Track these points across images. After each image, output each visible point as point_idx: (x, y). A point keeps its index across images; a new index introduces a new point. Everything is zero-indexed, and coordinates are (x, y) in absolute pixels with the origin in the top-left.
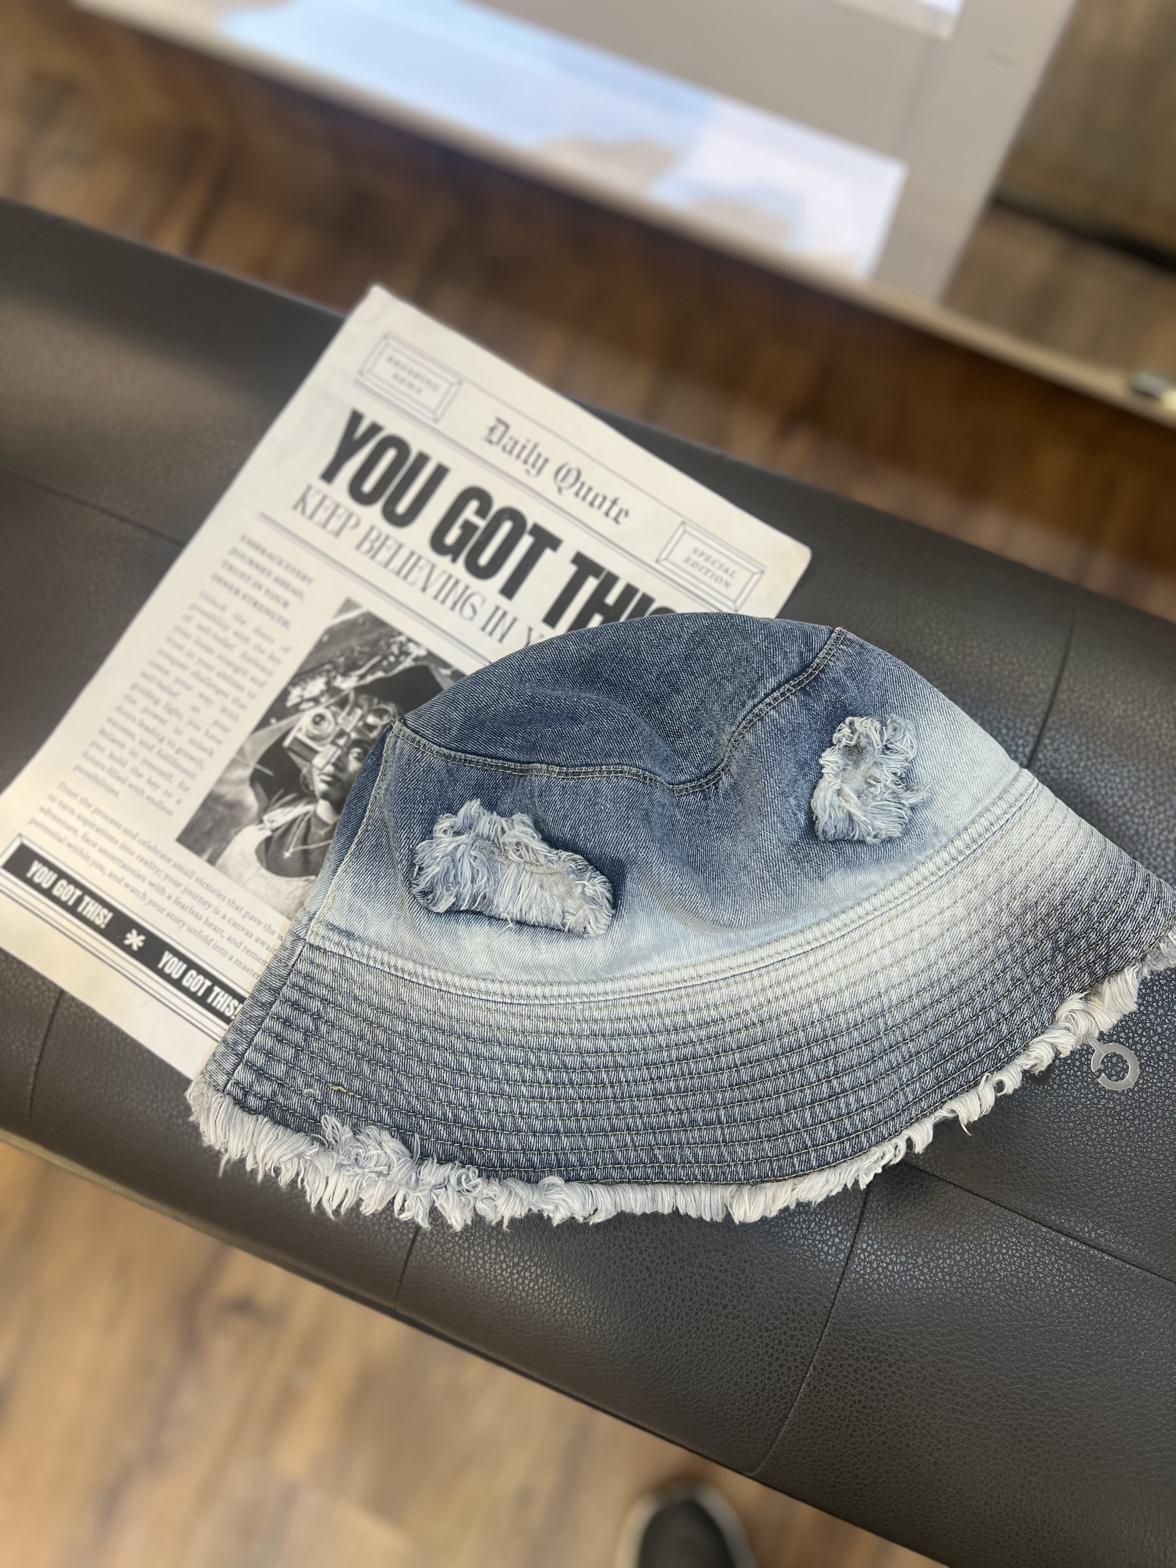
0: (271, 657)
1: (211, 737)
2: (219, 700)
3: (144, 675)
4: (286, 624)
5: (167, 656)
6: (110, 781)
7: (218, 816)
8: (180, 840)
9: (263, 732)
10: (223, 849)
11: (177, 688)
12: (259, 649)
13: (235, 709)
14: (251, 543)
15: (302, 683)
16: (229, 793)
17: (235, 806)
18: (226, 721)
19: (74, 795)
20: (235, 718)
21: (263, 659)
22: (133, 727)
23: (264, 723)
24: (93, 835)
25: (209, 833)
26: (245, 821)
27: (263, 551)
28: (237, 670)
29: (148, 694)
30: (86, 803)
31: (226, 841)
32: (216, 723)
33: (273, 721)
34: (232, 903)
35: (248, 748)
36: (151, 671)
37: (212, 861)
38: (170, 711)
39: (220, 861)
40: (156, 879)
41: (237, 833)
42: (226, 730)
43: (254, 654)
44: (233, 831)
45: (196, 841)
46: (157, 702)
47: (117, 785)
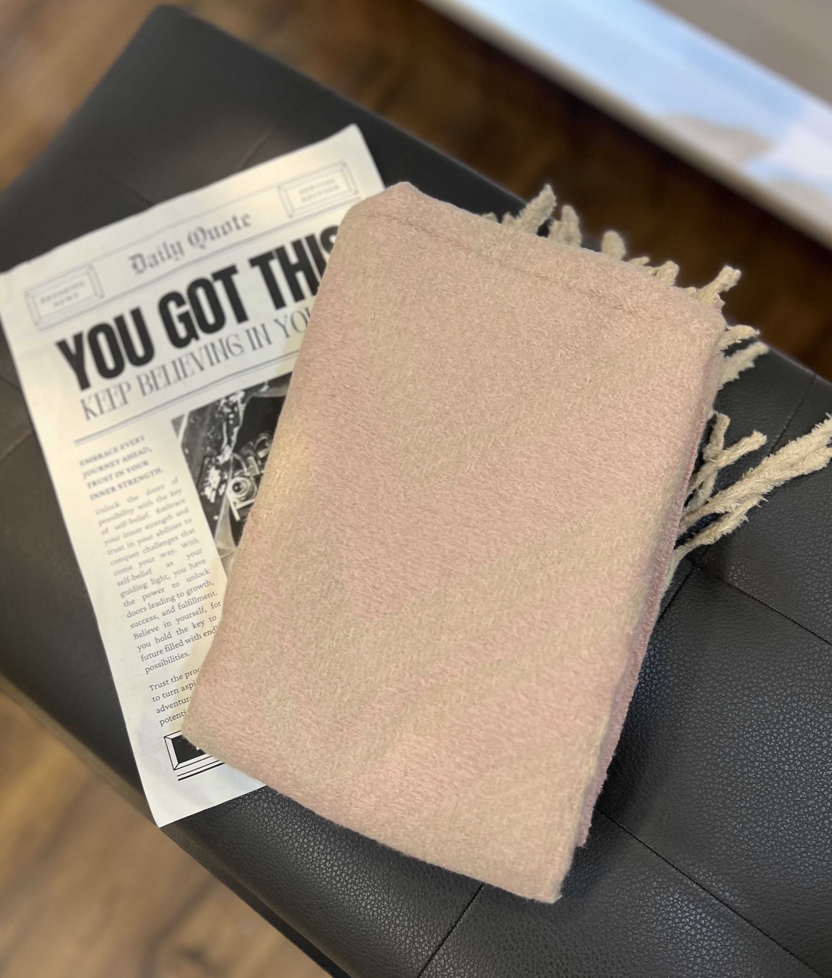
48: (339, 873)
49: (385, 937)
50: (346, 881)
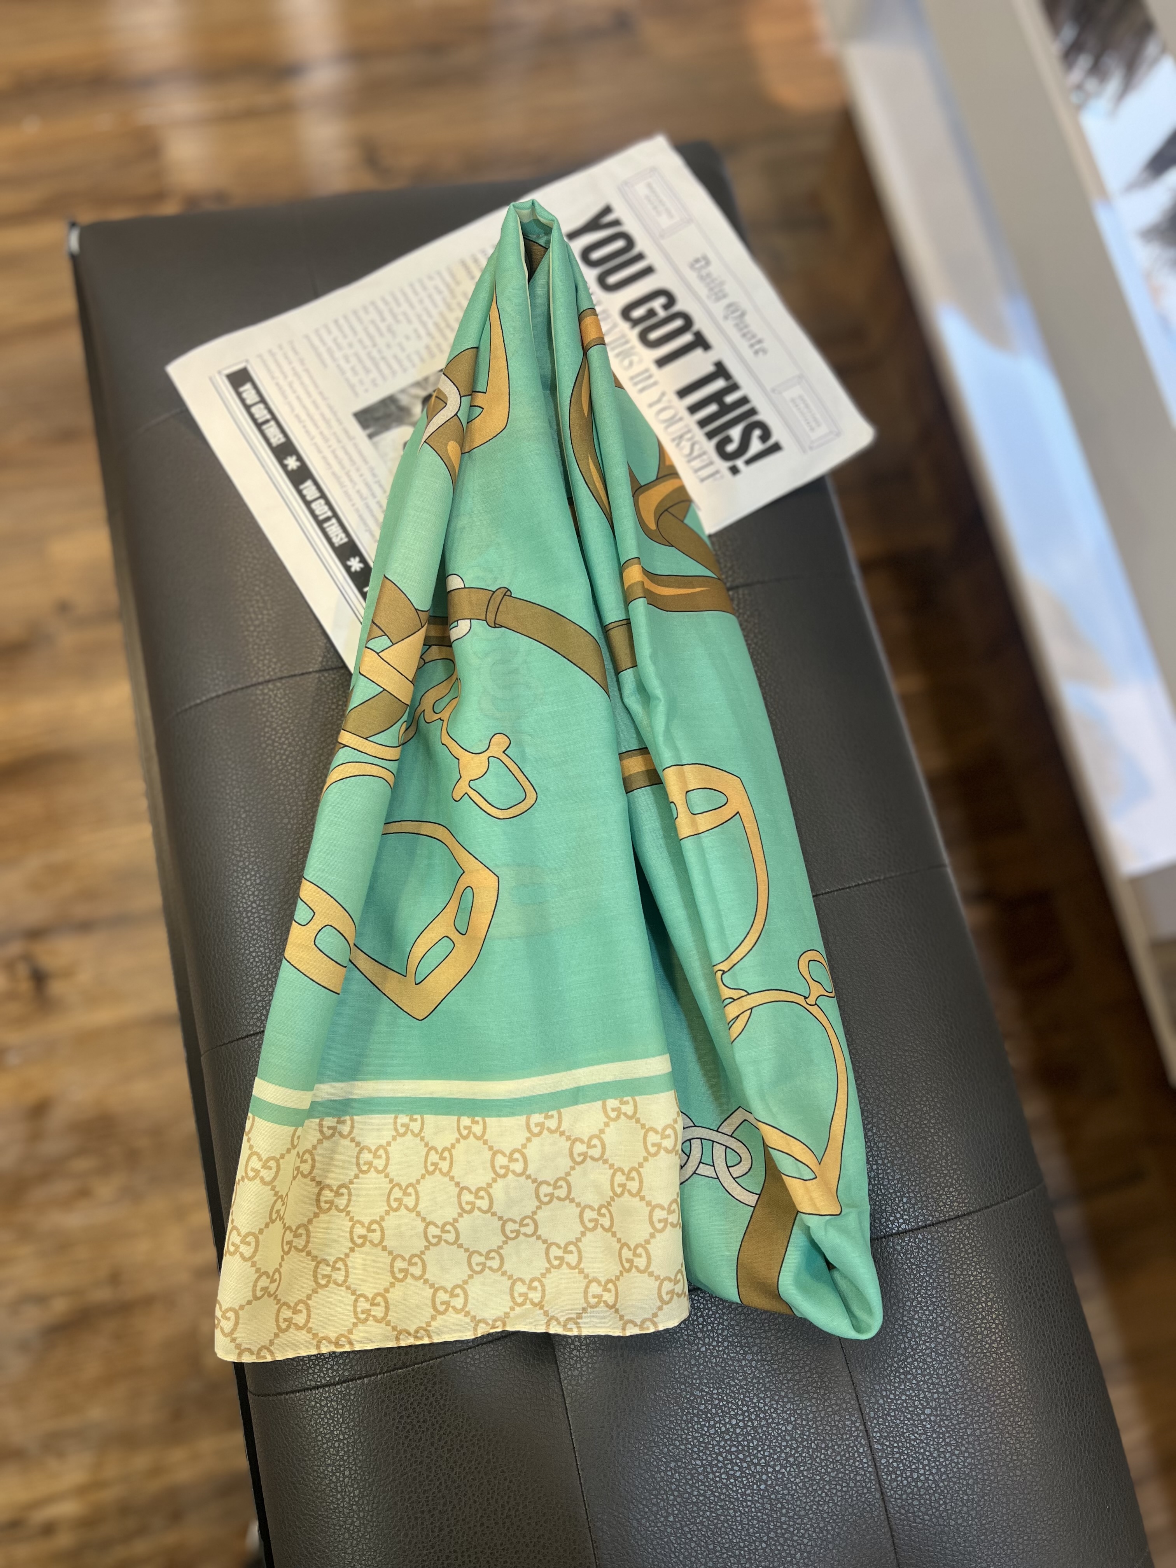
3: (383, 300)
5: (404, 294)
6: (326, 356)
7: (388, 411)
8: (356, 415)
10: (383, 431)
11: (401, 318)
16: (403, 400)
17: (404, 410)
19: (296, 352)
22: (358, 328)
24: (296, 385)
25: (379, 418)
26: (406, 421)
29: (380, 313)
30: (302, 362)
34: (372, 469)
36: (389, 298)
37: (371, 436)
38: (390, 329)
40: (327, 432)
41: (396, 427)
44: (394, 425)
45: (367, 420)
46: (383, 320)
47: (328, 361)
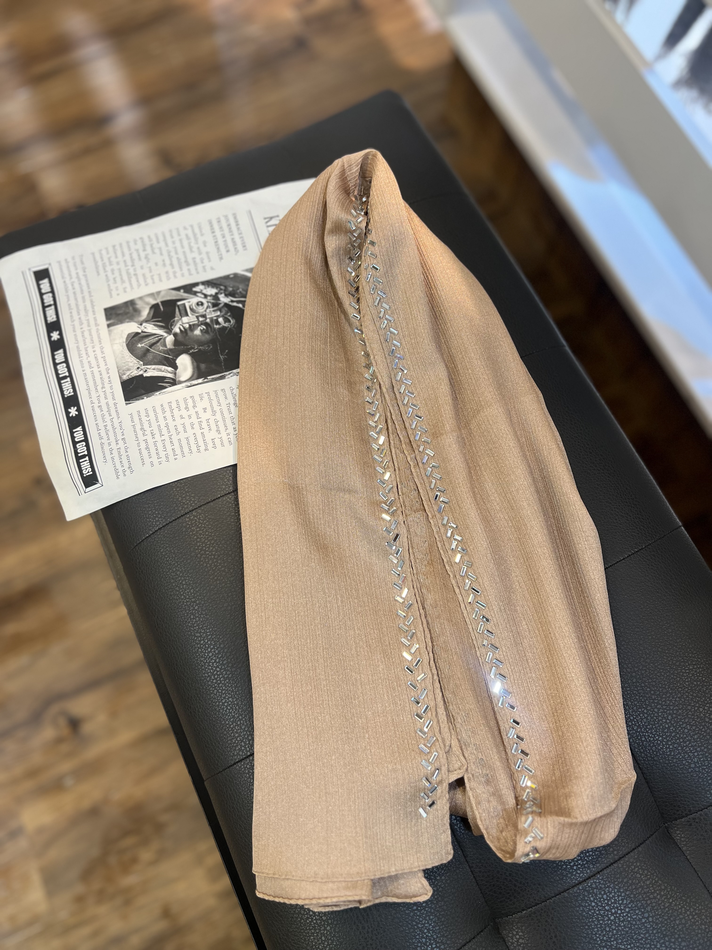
0: (204, 267)
1: (153, 279)
2: (168, 268)
4: (221, 258)
5: (164, 236)
6: (101, 267)
7: (127, 311)
8: (106, 310)
9: (174, 292)
10: (117, 324)
11: (157, 251)
12: (202, 261)
13: (171, 275)
14: (235, 218)
15: (207, 287)
16: (139, 305)
17: (137, 311)
18: (164, 277)
20: (168, 278)
21: (200, 266)
22: (127, 253)
23: (178, 289)
24: (76, 284)
25: (118, 315)
26: (136, 320)
27: (237, 225)
28: (186, 262)
29: (144, 245)
30: (84, 269)
31: (121, 322)
32: (159, 275)
33: (182, 291)
34: (102, 348)
35: (162, 294)
37: (109, 326)
38: (146, 257)
39: (112, 328)
40: (83, 318)
41: (128, 322)
42: (161, 280)
43: (198, 260)
44: (127, 320)
45: (111, 314)
46: (144, 250)
47: (101, 271)
48: (218, 673)
49: (225, 729)
50: (221, 681)
